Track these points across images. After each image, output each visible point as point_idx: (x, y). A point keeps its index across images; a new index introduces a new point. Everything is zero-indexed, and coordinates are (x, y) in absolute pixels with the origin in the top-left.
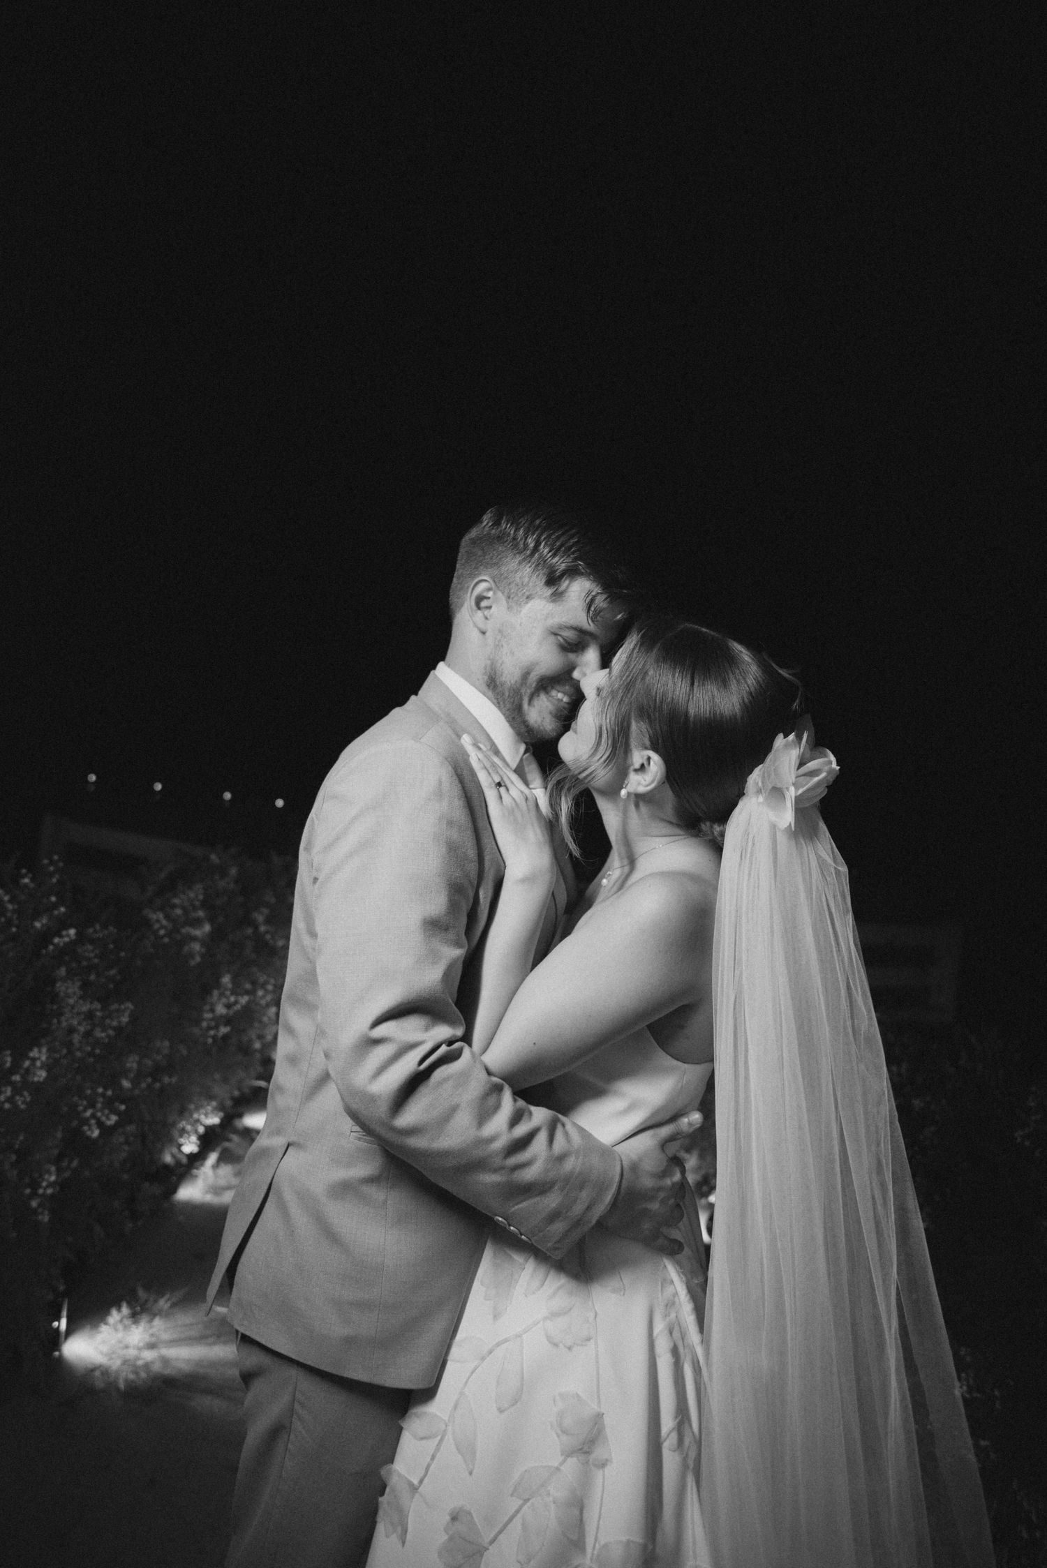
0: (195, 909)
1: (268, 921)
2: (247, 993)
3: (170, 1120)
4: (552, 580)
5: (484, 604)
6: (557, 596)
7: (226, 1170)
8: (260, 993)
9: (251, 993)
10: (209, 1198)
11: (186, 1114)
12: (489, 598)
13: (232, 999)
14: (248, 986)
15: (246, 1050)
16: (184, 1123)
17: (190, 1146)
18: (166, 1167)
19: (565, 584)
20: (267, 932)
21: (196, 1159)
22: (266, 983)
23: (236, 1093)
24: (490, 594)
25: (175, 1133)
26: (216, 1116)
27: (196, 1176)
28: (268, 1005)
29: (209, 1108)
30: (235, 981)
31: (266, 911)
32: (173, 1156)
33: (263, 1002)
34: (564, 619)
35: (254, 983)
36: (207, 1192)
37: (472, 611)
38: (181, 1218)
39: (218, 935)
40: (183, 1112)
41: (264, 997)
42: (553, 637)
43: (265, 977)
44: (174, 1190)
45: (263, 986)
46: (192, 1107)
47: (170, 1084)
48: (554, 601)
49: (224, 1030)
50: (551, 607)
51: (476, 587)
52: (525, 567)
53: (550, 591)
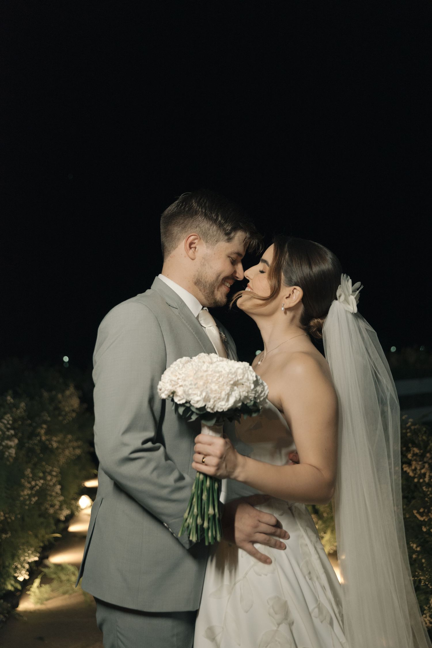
0: (8, 429)
1: (46, 434)
2: (41, 478)
3: (7, 564)
4: (228, 234)
5: (192, 246)
6: (229, 240)
7: (46, 588)
8: (49, 478)
9: (44, 478)
10: (39, 607)
11: (16, 559)
12: (195, 243)
13: (33, 483)
14: (41, 475)
15: (44, 515)
16: (16, 564)
17: (23, 576)
18: (10, 591)
19: (232, 235)
20: (47, 440)
21: (26, 584)
22: (52, 471)
23: (42, 544)
24: (196, 241)
25: (12, 571)
26: (35, 556)
27: (29, 595)
28: (54, 485)
29: (30, 552)
30: (32, 472)
31: (44, 426)
32: (12, 585)
33: (51, 483)
34: (233, 250)
35: (44, 473)
36: (37, 603)
37: (187, 251)
38: (25, 619)
39: (20, 446)
40: (14, 556)
41: (51, 480)
42: (229, 258)
43: (50, 468)
44: (17, 605)
45: (50, 473)
46: (20, 552)
47: (6, 538)
48: (228, 242)
49: (34, 499)
50: (227, 244)
51: (189, 239)
52: (214, 227)
53: (226, 238)
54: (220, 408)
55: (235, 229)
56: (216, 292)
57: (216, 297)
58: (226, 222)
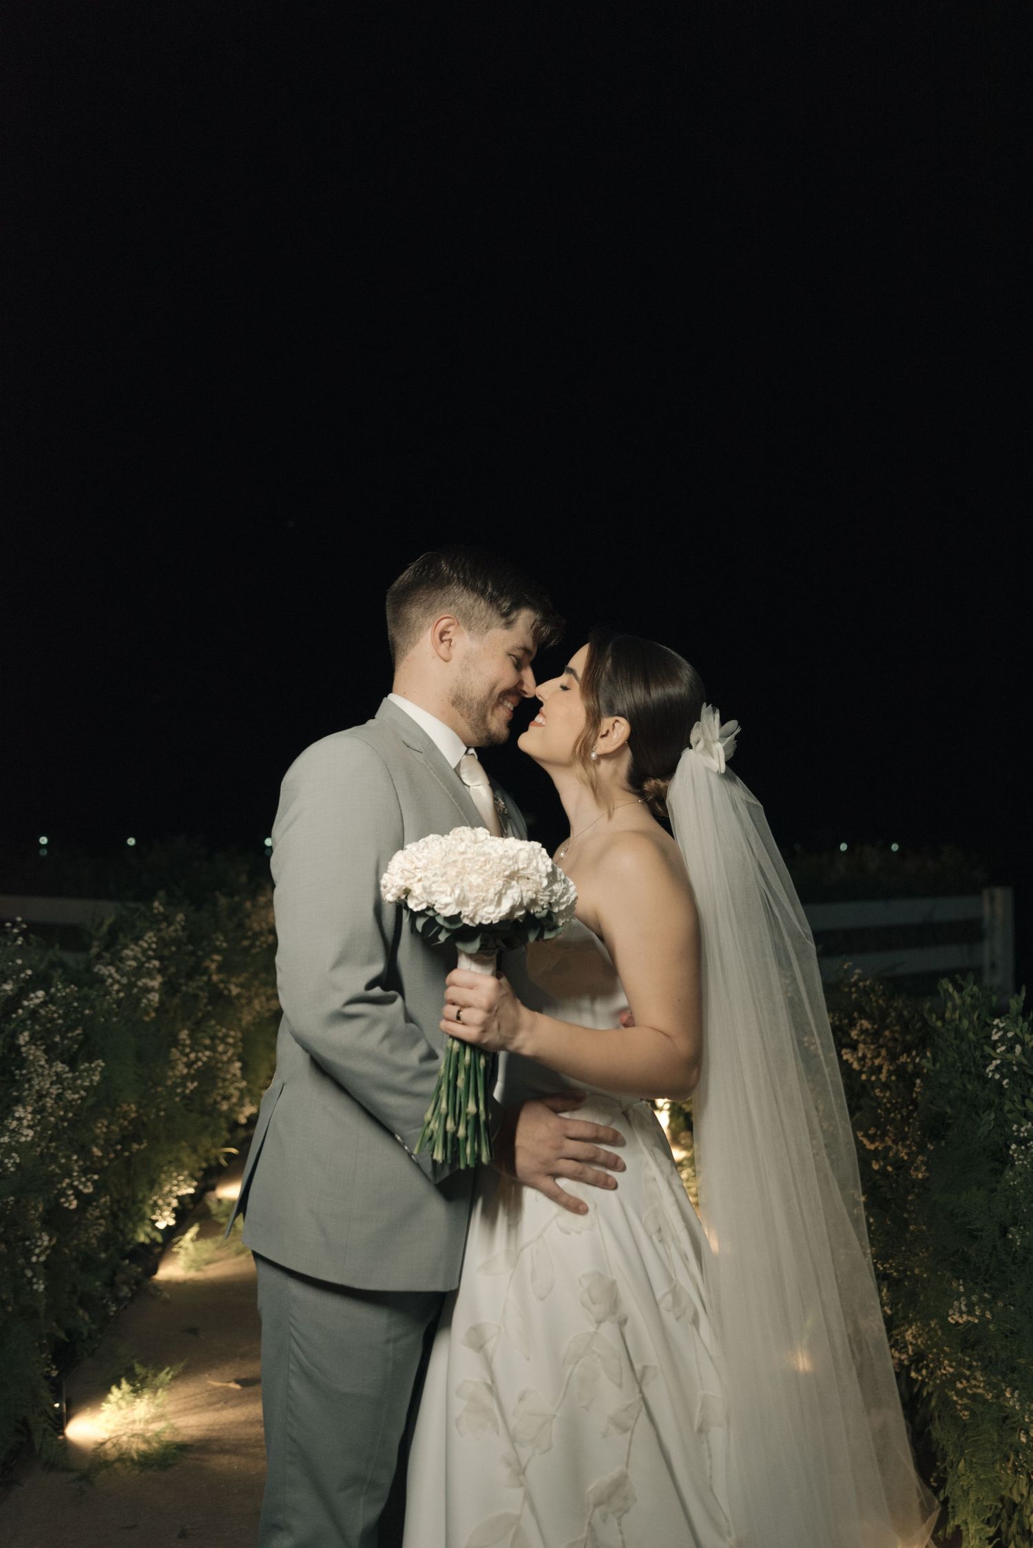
0: (149, 959)
1: (220, 969)
2: (206, 1048)
3: (140, 1196)
4: (505, 615)
5: (444, 638)
6: (509, 625)
7: (208, 1245)
8: (221, 1048)
9: (212, 1048)
10: (192, 1274)
11: (156, 1188)
12: (449, 632)
13: (192, 1056)
14: (207, 1042)
15: (211, 1112)
16: (155, 1198)
17: (165, 1220)
18: (143, 1245)
19: (513, 616)
20: (222, 981)
21: (171, 1234)
22: (226, 1036)
23: (204, 1165)
24: (451, 629)
25: (148, 1210)
26: (190, 1186)
27: (177, 1253)
28: (230, 1061)
29: (181, 1178)
30: (190, 1036)
31: (217, 957)
32: (147, 1235)
33: (225, 1058)
34: (515, 642)
35: (213, 1038)
36: (190, 1267)
37: (436, 644)
38: (167, 1295)
39: (170, 988)
40: (153, 1184)
41: (225, 1052)
42: (509, 658)
43: (224, 1030)
44: (155, 1270)
45: (223, 1040)
46: (163, 1176)
47: (138, 1150)
48: (507, 628)
49: (192, 1086)
50: (505, 633)
51: (439, 624)
52: (481, 603)
53: (503, 621)
54: (485, 918)
55: (516, 605)
56: (489, 717)
57: (489, 727)
58: (501, 595)
